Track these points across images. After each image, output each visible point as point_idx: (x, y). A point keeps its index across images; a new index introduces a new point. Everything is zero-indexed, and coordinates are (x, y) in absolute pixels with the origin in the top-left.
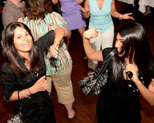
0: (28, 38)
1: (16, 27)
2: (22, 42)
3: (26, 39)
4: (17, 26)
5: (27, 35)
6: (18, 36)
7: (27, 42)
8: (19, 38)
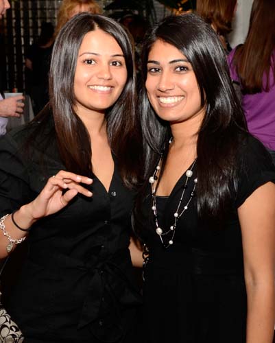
0: (113, 74)
1: (92, 28)
2: (92, 77)
3: (107, 76)
4: (96, 26)
5: (114, 64)
6: (88, 57)
7: (107, 83)
8: (89, 62)
